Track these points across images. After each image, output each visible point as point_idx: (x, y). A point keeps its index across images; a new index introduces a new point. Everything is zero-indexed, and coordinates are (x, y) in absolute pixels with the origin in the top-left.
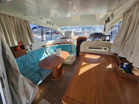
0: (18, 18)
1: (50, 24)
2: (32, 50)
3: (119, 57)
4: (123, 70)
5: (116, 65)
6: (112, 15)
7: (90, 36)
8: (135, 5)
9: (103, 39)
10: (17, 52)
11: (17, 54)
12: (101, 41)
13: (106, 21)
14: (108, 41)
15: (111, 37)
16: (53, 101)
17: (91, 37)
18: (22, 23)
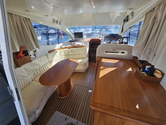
0: (18, 16)
1: (57, 23)
2: (36, 56)
3: (140, 61)
4: (145, 74)
5: (137, 69)
6: (132, 14)
7: (105, 38)
8: (160, 4)
9: (120, 41)
10: (19, 59)
11: (20, 62)
12: (118, 43)
13: (124, 20)
14: (125, 43)
15: (128, 38)
16: (69, 112)
17: (106, 40)
18: (23, 22)
